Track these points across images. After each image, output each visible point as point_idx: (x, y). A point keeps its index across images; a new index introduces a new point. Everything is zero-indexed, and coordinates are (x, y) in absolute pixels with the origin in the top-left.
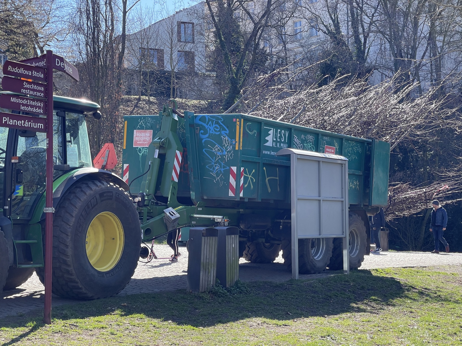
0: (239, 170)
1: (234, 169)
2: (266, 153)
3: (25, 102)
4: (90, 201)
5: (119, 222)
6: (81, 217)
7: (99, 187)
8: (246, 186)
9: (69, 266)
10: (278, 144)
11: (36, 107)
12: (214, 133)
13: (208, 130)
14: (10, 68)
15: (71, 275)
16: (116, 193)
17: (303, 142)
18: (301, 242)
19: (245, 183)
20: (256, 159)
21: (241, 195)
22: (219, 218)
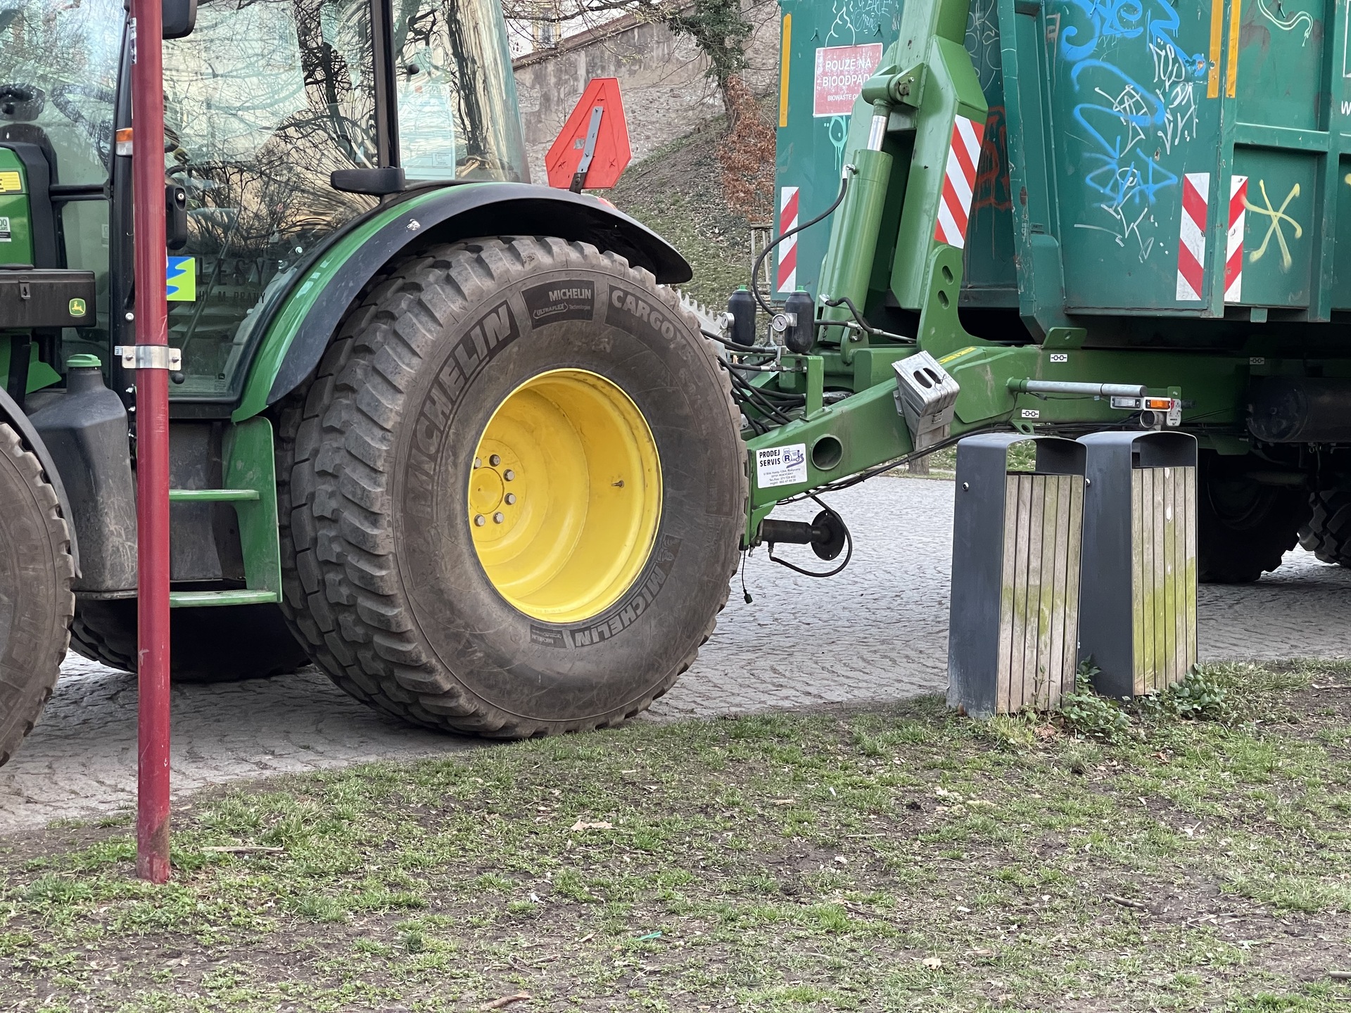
0: (1218, 185)
1: (1201, 182)
4: (480, 323)
5: (634, 414)
6: (435, 393)
7: (523, 264)
8: (1256, 255)
9: (387, 600)
12: (1120, 32)
13: (1097, 21)
15: (402, 636)
16: (612, 289)
19: (1251, 241)
20: (1304, 136)
21: (1233, 295)
22: (1126, 393)
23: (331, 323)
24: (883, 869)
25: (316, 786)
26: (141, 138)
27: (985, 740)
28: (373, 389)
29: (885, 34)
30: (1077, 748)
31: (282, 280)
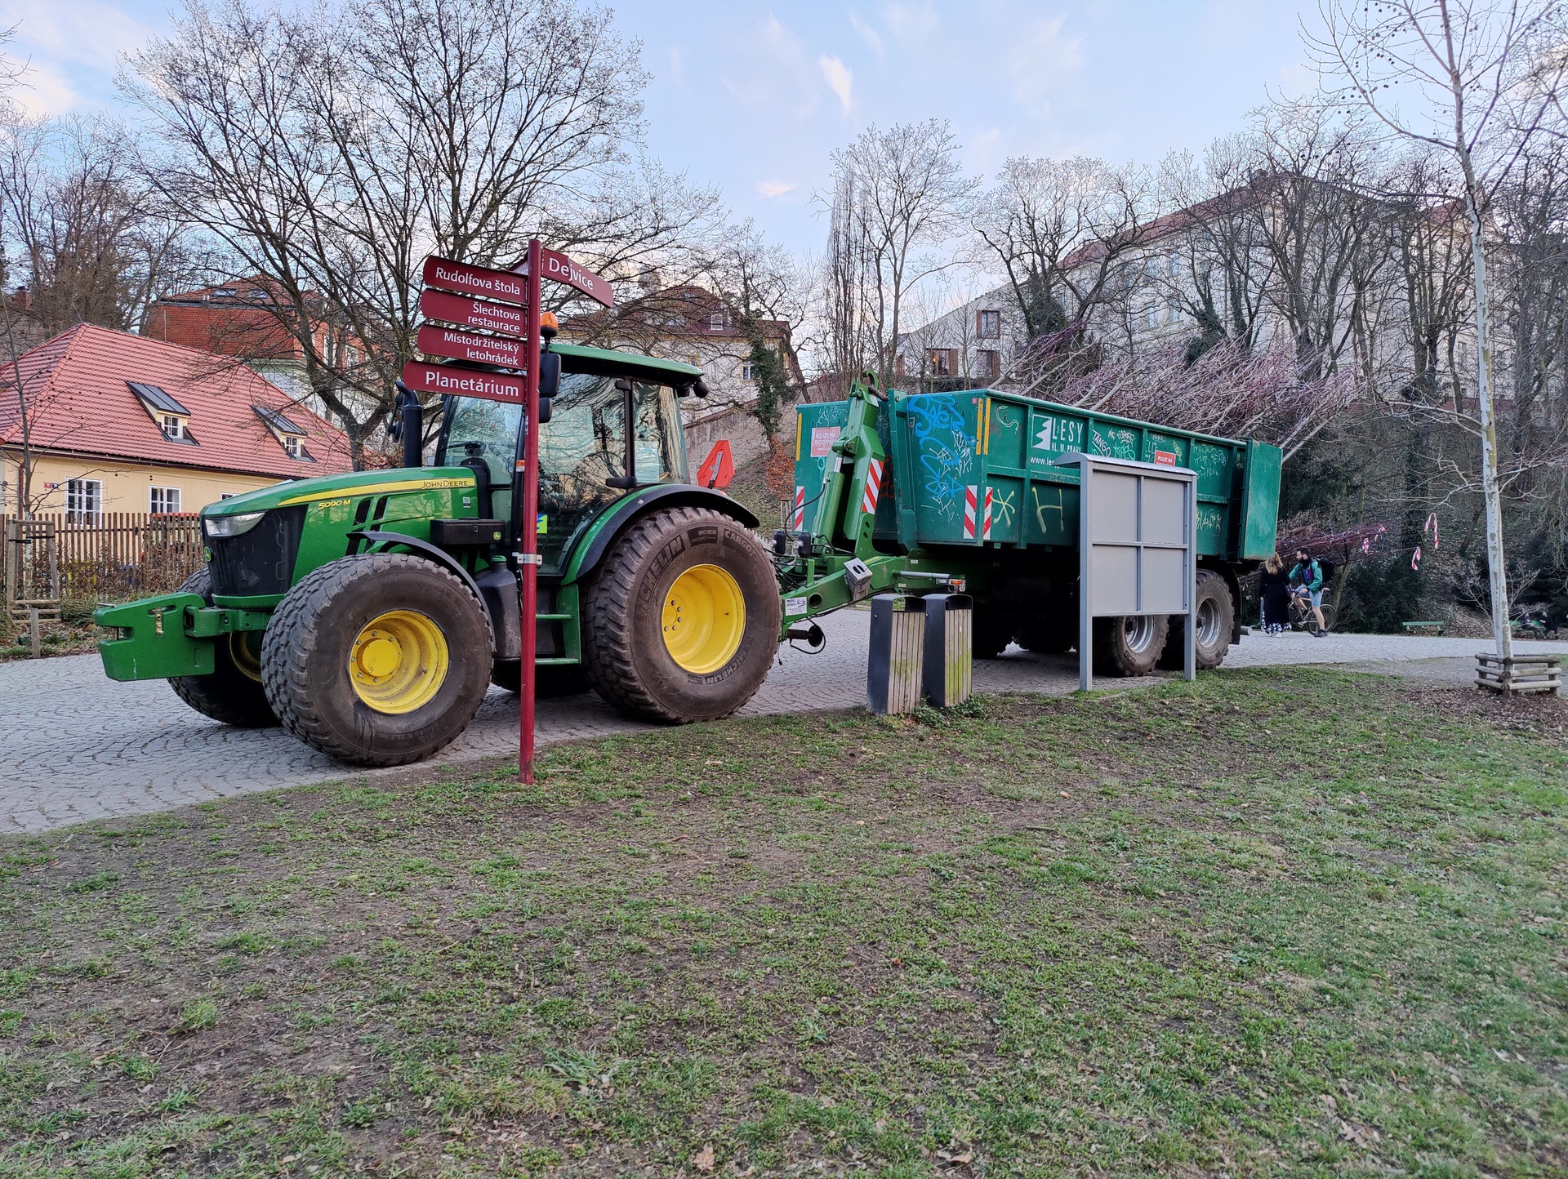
0: (980, 491)
2: (1038, 461)
3: (477, 342)
5: (734, 584)
9: (627, 663)
10: (1062, 446)
11: (502, 353)
12: (939, 426)
14: (439, 272)
17: (1111, 443)
19: (994, 514)
20: (1017, 472)
21: (987, 537)
22: (942, 577)
23: (604, 544)
24: (839, 782)
25: (595, 743)
26: (528, 465)
27: (882, 726)
28: (621, 571)
29: (842, 423)
30: (921, 729)
31: (584, 524)
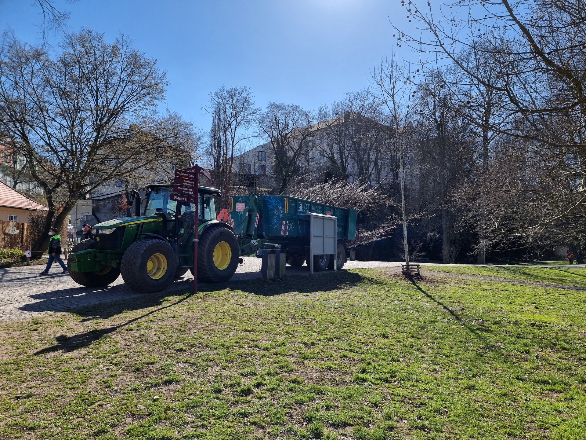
1: (284, 222)
2: (299, 214)
3: (185, 189)
4: (215, 236)
5: (229, 246)
6: (211, 244)
7: (219, 230)
8: (289, 230)
10: (305, 210)
11: (190, 191)
13: (272, 203)
14: (178, 173)
15: (207, 271)
17: (316, 209)
18: (315, 256)
20: (294, 217)
21: (287, 234)
22: (276, 245)
